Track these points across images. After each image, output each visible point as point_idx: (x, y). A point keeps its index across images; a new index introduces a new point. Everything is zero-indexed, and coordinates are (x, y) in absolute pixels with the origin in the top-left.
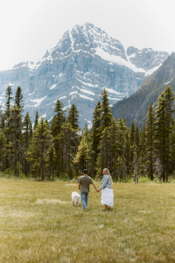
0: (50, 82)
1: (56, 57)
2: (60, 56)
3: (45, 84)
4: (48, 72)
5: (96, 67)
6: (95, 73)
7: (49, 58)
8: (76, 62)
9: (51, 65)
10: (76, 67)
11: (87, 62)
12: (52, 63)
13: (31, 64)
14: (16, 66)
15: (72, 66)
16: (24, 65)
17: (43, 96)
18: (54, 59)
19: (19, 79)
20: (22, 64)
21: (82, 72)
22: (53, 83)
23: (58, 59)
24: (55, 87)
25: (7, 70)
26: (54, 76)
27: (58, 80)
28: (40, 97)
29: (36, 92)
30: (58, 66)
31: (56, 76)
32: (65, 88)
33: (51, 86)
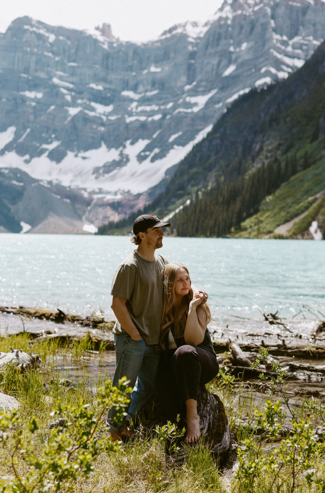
0: (224, 62)
1: (239, 10)
2: (246, 7)
3: (215, 67)
4: (223, 42)
5: (314, 25)
6: (311, 38)
7: (226, 12)
8: (273, 17)
9: (229, 26)
10: (272, 28)
11: (297, 16)
12: (229, 22)
13: (193, 26)
14: (165, 33)
15: (265, 26)
16: (179, 30)
17: (210, 90)
18: (234, 14)
19: (169, 58)
20: (175, 28)
21: (285, 38)
22: (230, 63)
23: (242, 13)
24: (234, 71)
25: (149, 42)
26: (232, 49)
27: (239, 57)
28: (204, 93)
29: (198, 83)
30: (242, 27)
31: (235, 48)
32: (249, 73)
33: (226, 69)
